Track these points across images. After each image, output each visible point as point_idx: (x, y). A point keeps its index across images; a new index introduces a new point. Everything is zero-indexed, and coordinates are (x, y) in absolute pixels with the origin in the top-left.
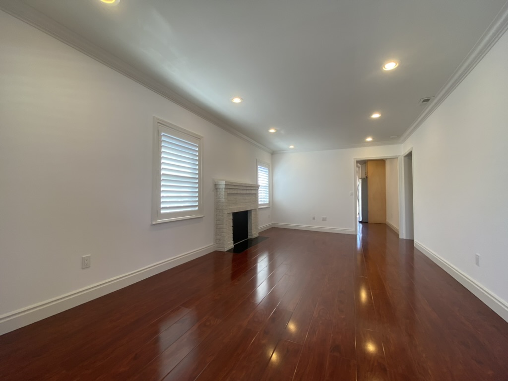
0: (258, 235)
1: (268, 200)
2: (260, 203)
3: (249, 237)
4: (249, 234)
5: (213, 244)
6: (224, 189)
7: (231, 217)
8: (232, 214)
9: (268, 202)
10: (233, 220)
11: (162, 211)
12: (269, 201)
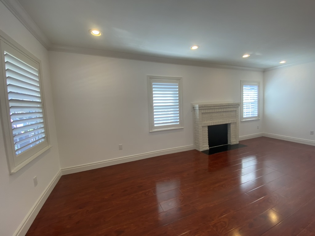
0: (238, 143)
1: (257, 113)
2: (244, 116)
3: (229, 143)
4: (228, 141)
5: (193, 145)
6: (198, 110)
7: (207, 129)
8: (207, 127)
9: (257, 115)
10: (208, 131)
11: (155, 125)
12: (259, 115)
